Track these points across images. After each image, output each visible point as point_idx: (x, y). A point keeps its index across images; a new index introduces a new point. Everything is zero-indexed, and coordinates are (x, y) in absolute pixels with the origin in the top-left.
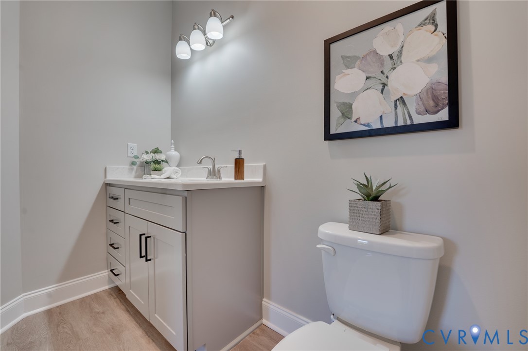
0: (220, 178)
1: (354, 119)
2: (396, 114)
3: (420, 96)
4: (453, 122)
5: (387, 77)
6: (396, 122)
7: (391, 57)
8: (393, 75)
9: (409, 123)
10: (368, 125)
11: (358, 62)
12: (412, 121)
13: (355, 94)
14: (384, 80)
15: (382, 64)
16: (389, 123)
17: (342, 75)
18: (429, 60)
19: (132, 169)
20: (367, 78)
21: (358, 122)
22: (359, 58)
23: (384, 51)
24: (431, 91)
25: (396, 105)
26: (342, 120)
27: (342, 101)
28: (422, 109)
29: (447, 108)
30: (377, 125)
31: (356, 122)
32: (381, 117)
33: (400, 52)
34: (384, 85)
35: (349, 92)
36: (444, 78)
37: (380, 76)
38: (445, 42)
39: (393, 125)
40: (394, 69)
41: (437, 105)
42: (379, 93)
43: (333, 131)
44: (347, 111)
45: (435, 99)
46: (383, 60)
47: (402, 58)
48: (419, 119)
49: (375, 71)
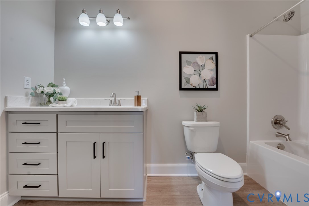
0: (120, 106)
1: (190, 84)
2: (203, 84)
3: (209, 80)
4: (217, 89)
5: (201, 72)
6: (203, 87)
7: (202, 65)
8: (202, 72)
9: (207, 88)
10: (195, 87)
11: (192, 64)
12: (207, 87)
13: (191, 75)
14: (200, 73)
15: (199, 67)
16: (201, 87)
17: (186, 67)
18: (212, 70)
19: (28, 99)
20: (195, 71)
21: (192, 85)
22: (192, 63)
23: (200, 63)
24: (212, 79)
25: (203, 81)
26: (186, 84)
27: (186, 76)
28: (210, 84)
29: (215, 85)
30: (198, 87)
31: (191, 85)
32: (199, 85)
33: (204, 65)
34: (200, 74)
35: (189, 74)
36: (215, 76)
37: (199, 71)
38: (215, 66)
39: (202, 88)
40: (203, 70)
41: (213, 84)
42: (198, 76)
43: (183, 87)
44: (188, 81)
45: (213, 82)
46: (199, 66)
47: (205, 67)
48: (209, 87)
49: (197, 69)
